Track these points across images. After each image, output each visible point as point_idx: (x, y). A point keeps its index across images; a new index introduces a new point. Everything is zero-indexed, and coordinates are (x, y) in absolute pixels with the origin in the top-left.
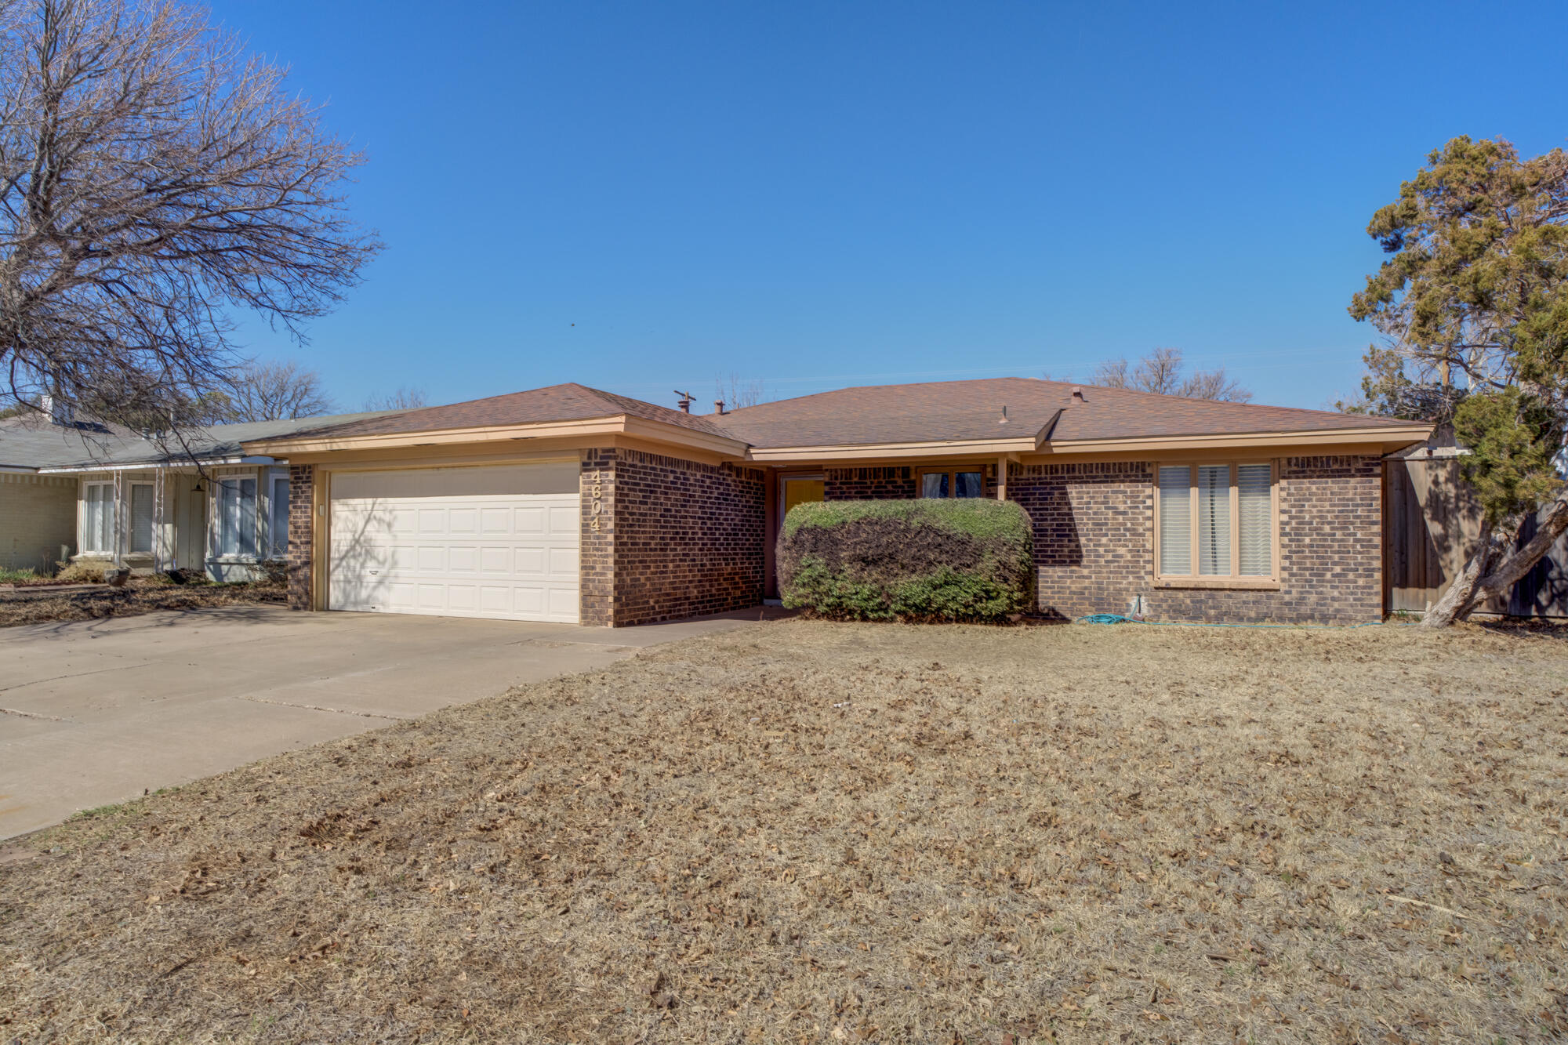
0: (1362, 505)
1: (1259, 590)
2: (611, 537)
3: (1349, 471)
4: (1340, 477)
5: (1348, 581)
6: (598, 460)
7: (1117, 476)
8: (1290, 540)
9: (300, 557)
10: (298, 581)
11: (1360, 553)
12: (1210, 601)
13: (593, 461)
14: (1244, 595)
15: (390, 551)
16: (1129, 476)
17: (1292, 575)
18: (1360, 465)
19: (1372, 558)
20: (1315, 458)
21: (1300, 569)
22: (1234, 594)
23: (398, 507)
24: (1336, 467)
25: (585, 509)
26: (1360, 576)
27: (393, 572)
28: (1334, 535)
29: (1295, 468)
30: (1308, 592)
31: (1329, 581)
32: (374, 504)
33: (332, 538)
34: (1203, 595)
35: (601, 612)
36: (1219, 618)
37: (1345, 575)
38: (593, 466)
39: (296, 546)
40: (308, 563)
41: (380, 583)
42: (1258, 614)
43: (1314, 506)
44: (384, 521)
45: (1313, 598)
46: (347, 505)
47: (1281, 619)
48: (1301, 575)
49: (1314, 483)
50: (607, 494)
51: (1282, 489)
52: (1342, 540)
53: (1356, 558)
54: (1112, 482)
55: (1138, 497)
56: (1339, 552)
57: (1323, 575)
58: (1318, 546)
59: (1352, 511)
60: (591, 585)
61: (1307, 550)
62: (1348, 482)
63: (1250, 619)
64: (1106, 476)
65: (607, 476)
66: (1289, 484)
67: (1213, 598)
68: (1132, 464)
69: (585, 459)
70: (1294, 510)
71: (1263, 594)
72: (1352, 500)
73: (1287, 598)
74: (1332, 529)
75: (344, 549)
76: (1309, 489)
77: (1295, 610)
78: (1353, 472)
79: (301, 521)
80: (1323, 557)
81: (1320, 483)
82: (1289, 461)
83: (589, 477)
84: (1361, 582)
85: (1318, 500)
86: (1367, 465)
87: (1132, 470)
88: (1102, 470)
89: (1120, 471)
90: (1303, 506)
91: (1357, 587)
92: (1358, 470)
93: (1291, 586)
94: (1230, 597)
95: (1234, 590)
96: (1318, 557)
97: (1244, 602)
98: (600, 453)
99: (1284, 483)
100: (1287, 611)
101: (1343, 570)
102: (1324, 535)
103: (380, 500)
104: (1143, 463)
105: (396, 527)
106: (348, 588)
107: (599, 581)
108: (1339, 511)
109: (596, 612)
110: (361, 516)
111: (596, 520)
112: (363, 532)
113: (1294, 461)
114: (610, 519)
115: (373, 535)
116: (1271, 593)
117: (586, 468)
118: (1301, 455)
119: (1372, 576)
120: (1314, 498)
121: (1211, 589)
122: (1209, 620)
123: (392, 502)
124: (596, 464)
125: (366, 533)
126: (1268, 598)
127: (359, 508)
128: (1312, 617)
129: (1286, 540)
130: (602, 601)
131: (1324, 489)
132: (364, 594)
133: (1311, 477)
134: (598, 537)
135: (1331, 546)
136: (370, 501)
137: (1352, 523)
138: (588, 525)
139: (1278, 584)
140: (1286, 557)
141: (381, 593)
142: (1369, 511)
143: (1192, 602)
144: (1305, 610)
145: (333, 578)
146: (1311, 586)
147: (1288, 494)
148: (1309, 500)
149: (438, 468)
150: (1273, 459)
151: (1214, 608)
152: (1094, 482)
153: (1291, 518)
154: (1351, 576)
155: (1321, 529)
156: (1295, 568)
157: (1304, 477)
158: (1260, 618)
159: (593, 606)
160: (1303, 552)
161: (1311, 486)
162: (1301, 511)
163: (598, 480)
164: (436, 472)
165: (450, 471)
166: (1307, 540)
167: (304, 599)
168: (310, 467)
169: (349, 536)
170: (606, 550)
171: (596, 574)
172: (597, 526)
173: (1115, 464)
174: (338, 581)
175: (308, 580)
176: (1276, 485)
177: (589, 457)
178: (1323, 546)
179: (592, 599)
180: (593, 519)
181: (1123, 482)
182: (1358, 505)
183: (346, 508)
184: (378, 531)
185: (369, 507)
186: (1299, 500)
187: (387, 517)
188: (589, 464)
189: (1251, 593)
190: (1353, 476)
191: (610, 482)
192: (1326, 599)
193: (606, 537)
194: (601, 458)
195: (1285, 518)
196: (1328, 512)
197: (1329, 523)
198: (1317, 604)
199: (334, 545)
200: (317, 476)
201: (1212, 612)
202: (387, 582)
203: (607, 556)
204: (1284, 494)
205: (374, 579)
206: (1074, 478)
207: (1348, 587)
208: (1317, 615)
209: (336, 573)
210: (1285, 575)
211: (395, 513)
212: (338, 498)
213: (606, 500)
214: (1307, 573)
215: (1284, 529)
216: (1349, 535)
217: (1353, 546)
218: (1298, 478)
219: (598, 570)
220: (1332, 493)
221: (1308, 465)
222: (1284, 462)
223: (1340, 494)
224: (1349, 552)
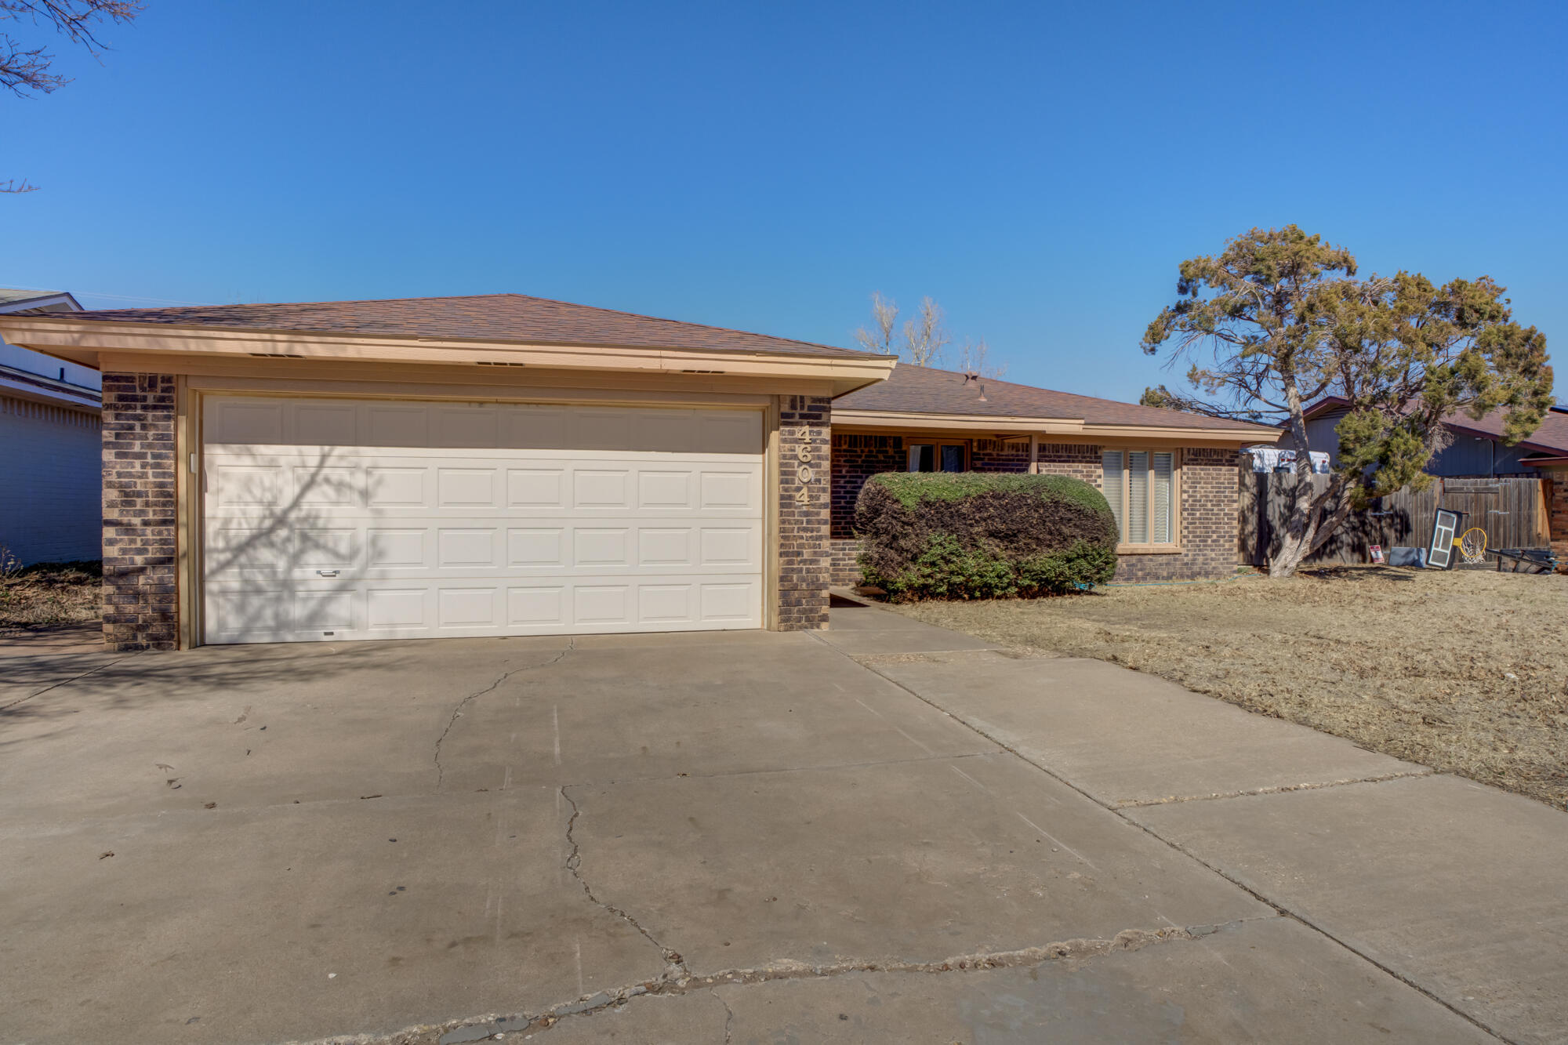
0: (1228, 488)
1: (1169, 554)
2: (826, 514)
3: (1221, 460)
4: (1217, 465)
5: (1220, 546)
6: (805, 411)
7: (1077, 457)
8: (1188, 514)
9: (140, 551)
10: (137, 595)
11: (1227, 523)
12: (1139, 564)
13: (798, 412)
14: (1160, 559)
15: (363, 537)
16: (1085, 457)
17: (1189, 541)
18: (1228, 457)
19: (1233, 528)
20: (1204, 449)
21: (1194, 537)
22: (1154, 558)
23: (382, 462)
24: (1215, 457)
25: (787, 476)
26: (1226, 541)
27: (373, 571)
28: (1213, 510)
29: (1193, 457)
30: (1198, 555)
31: (1209, 546)
32: (324, 457)
33: (208, 511)
34: (1134, 559)
35: (811, 611)
36: (1144, 578)
37: (1219, 541)
38: (797, 419)
39: (128, 529)
40: (169, 560)
41: (342, 589)
42: (1168, 573)
43: (1203, 488)
44: (350, 487)
45: (1201, 559)
46: (252, 455)
47: (1182, 576)
48: (1195, 541)
49: (1202, 470)
50: (819, 457)
51: (1184, 474)
52: (1217, 514)
53: (1224, 528)
54: (1073, 462)
55: (1091, 476)
56: (1215, 523)
57: (1206, 541)
58: (1204, 519)
59: (1223, 492)
60: (795, 577)
61: (1197, 521)
62: (1221, 470)
63: (1163, 578)
64: (1069, 457)
65: (819, 433)
66: (1188, 469)
67: (1140, 561)
68: (1087, 446)
69: (786, 408)
70: (1191, 490)
71: (1172, 557)
72: (1223, 483)
73: (1186, 559)
74: (1212, 505)
75: (241, 531)
76: (1200, 474)
77: (1191, 568)
78: (1224, 462)
79: (147, 481)
80: (1207, 528)
81: (1206, 470)
82: (1189, 450)
83: (792, 433)
84: (1227, 546)
85: (1205, 483)
86: (1232, 457)
87: (1087, 452)
88: (1066, 451)
89: (1079, 453)
90: (1196, 487)
91: (1225, 550)
92: (1227, 461)
93: (1188, 550)
94: (1151, 560)
95: (1154, 554)
96: (1204, 528)
97: (1161, 565)
98: (808, 403)
99: (1185, 468)
100: (1185, 570)
101: (1218, 537)
102: (1207, 510)
103: (339, 450)
104: (1096, 446)
105: (381, 495)
106: (255, 602)
107: (808, 571)
108: (1217, 492)
109: (804, 611)
110: (289, 475)
111: (805, 491)
112: (296, 504)
113: (1192, 451)
114: (824, 490)
115: (324, 509)
116: (1177, 556)
117: (786, 419)
118: (1196, 447)
119: (1232, 541)
120: (1202, 481)
121: (1139, 554)
122: (1138, 580)
123: (368, 454)
124: (802, 416)
125: (305, 507)
126: (1175, 560)
127: (282, 461)
128: (1199, 574)
129: (1185, 514)
130: (813, 596)
131: (1208, 474)
132: (297, 611)
133: (1200, 464)
134: (807, 514)
135: (1211, 519)
136: (312, 453)
137: (1223, 501)
138: (791, 497)
139: (1179, 549)
140: (1186, 528)
141: (342, 608)
142: (1232, 492)
143: (1127, 566)
144: (1196, 569)
145: (212, 586)
146: (1200, 550)
147: (1188, 478)
148: (1200, 483)
149: (481, 403)
150: (1177, 449)
151: (1141, 570)
152: (1060, 462)
153: (1189, 496)
154: (1222, 541)
155: (1206, 505)
156: (1191, 536)
157: (1197, 464)
158: (1169, 577)
159: (798, 603)
160: (1195, 523)
161: (1200, 471)
162: (1195, 492)
163: (807, 438)
164: (475, 408)
165: (511, 409)
166: (1198, 514)
167: (158, 629)
168: (167, 379)
169: (256, 511)
170: (818, 530)
171: (804, 562)
172: (806, 499)
173: (1075, 446)
174: (224, 592)
175: (168, 593)
176: (1179, 470)
177: (793, 407)
178: (1207, 519)
179: (796, 594)
180: (799, 489)
181: (1080, 462)
182: (1225, 488)
183: (247, 460)
184: (337, 503)
185: (313, 461)
186: (1194, 483)
187: (360, 480)
188: (792, 416)
189: (1164, 557)
190: (1224, 465)
191: (824, 442)
192: (1207, 559)
193: (818, 514)
194: (810, 408)
195: (1185, 496)
196: (1210, 492)
197: (1211, 501)
198: (1203, 564)
199: (211, 528)
200: (184, 395)
201: (1140, 574)
202: (361, 587)
203: (820, 538)
204: (1185, 477)
205: (326, 584)
206: (1045, 456)
207: (1220, 550)
208: (1203, 572)
209: (220, 577)
210: (1185, 541)
211: (377, 473)
212: (224, 440)
213: (818, 466)
214: (1198, 539)
215: (1184, 505)
216: (1221, 510)
217: (1223, 519)
218: (1193, 464)
219: (805, 557)
220: (1212, 478)
221: (1200, 455)
222: (1185, 452)
223: (1217, 479)
224: (1221, 523)
